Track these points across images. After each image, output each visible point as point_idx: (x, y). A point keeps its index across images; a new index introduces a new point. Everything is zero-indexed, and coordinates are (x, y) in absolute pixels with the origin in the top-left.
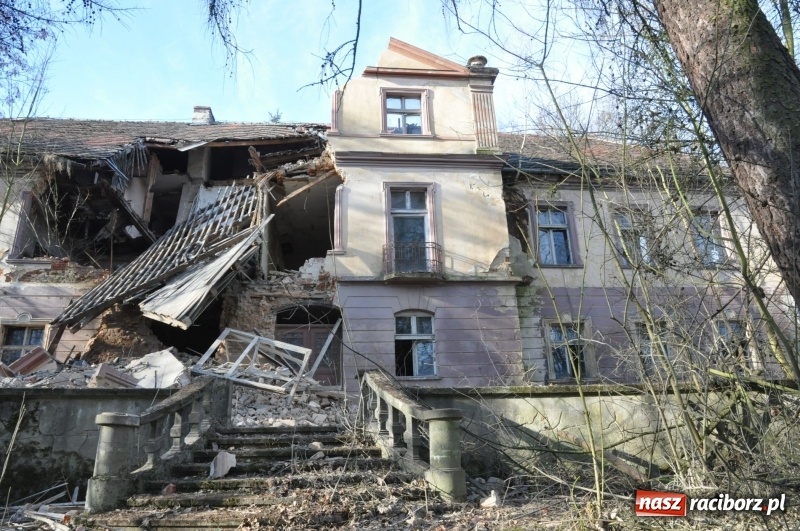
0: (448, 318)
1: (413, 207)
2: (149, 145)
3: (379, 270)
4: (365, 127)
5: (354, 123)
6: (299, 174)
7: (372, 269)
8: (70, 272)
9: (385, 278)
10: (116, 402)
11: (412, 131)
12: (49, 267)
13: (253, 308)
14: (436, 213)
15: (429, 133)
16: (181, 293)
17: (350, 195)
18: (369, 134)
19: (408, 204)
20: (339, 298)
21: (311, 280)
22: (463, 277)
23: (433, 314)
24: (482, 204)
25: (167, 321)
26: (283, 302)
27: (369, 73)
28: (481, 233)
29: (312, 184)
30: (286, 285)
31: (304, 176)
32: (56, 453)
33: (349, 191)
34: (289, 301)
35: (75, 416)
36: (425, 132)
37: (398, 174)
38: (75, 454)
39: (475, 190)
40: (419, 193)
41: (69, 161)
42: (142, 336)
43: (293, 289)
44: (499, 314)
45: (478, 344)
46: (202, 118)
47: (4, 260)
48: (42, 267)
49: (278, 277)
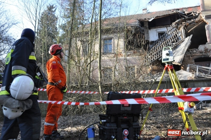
2: (139, 21)
5: (208, 7)
6: (193, 23)
8: (138, 54)
12: (133, 53)
13: (188, 59)
21: (202, 51)
26: (195, 57)
30: (195, 52)
33: (210, 26)
34: (197, 56)
41: (133, 27)
42: (162, 67)
43: (197, 53)
46: (145, 12)
47: (123, 52)
48: (131, 53)
49: (192, 50)
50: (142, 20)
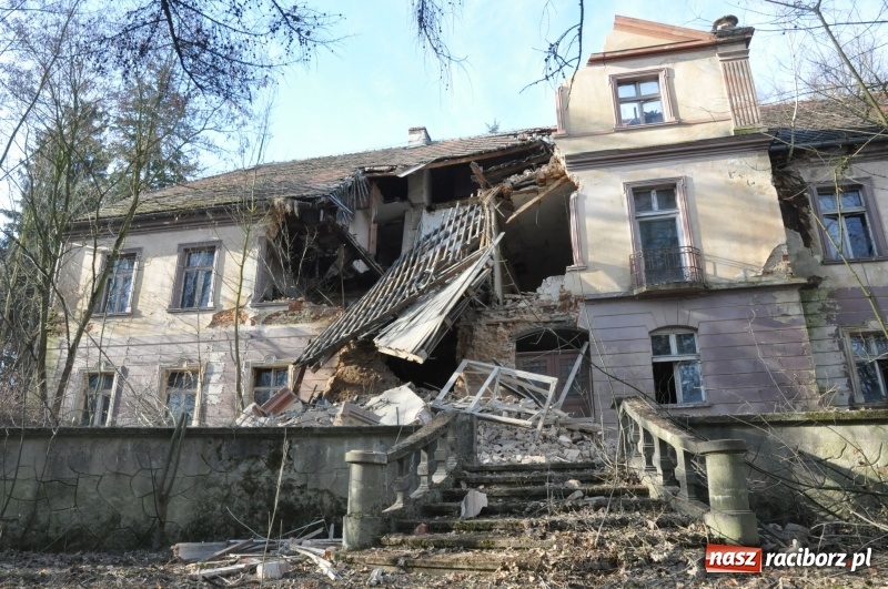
0: (715, 334)
1: (661, 208)
2: (369, 175)
3: (627, 284)
4: (596, 124)
5: (583, 120)
6: (526, 186)
7: (618, 284)
8: (306, 312)
9: (635, 293)
10: (361, 440)
11: (652, 120)
12: (287, 308)
13: (490, 336)
14: (688, 213)
15: (673, 119)
16: (414, 325)
17: (586, 203)
18: (602, 131)
19: (655, 205)
20: (584, 318)
21: (550, 301)
22: (730, 284)
23: (696, 330)
24: (747, 195)
25: (403, 356)
26: (521, 328)
27: (594, 61)
28: (748, 229)
29: (542, 195)
30: (523, 309)
31: (532, 187)
32: (310, 490)
33: (585, 197)
34: (527, 327)
35: (325, 454)
36: (668, 118)
37: (638, 172)
38: (328, 491)
39: (736, 179)
40: (667, 191)
41: (296, 202)
42: (379, 372)
43: (532, 312)
44: (780, 325)
45: (756, 363)
46: (418, 139)
47: (248, 306)
48: (281, 309)
49: (514, 300)
50: (378, 172)
